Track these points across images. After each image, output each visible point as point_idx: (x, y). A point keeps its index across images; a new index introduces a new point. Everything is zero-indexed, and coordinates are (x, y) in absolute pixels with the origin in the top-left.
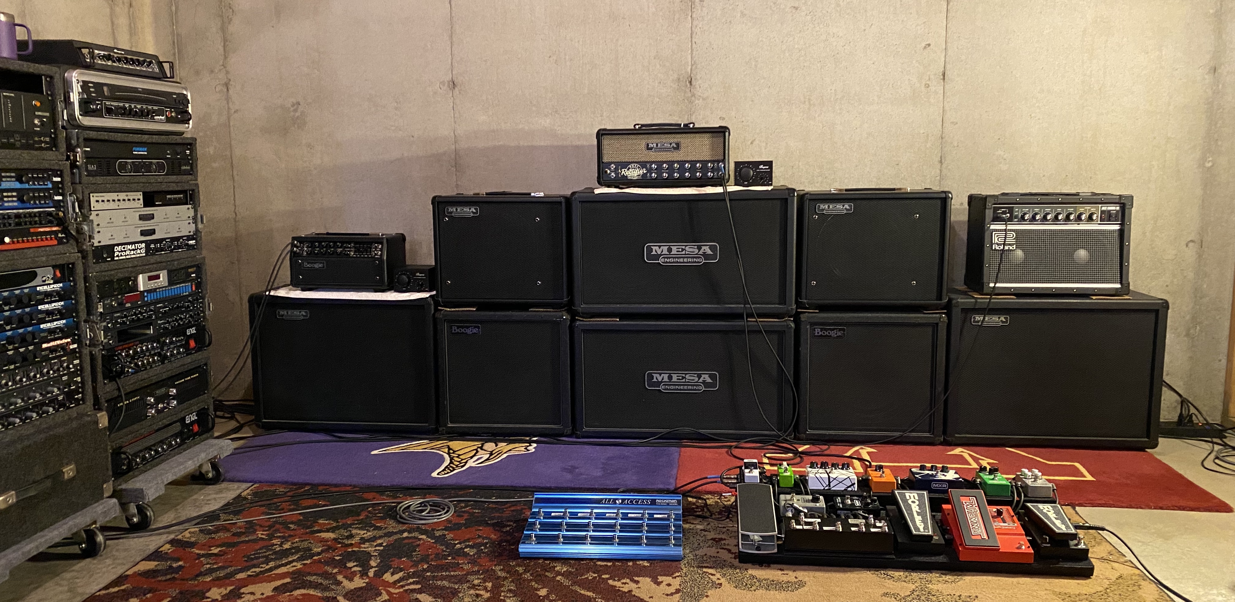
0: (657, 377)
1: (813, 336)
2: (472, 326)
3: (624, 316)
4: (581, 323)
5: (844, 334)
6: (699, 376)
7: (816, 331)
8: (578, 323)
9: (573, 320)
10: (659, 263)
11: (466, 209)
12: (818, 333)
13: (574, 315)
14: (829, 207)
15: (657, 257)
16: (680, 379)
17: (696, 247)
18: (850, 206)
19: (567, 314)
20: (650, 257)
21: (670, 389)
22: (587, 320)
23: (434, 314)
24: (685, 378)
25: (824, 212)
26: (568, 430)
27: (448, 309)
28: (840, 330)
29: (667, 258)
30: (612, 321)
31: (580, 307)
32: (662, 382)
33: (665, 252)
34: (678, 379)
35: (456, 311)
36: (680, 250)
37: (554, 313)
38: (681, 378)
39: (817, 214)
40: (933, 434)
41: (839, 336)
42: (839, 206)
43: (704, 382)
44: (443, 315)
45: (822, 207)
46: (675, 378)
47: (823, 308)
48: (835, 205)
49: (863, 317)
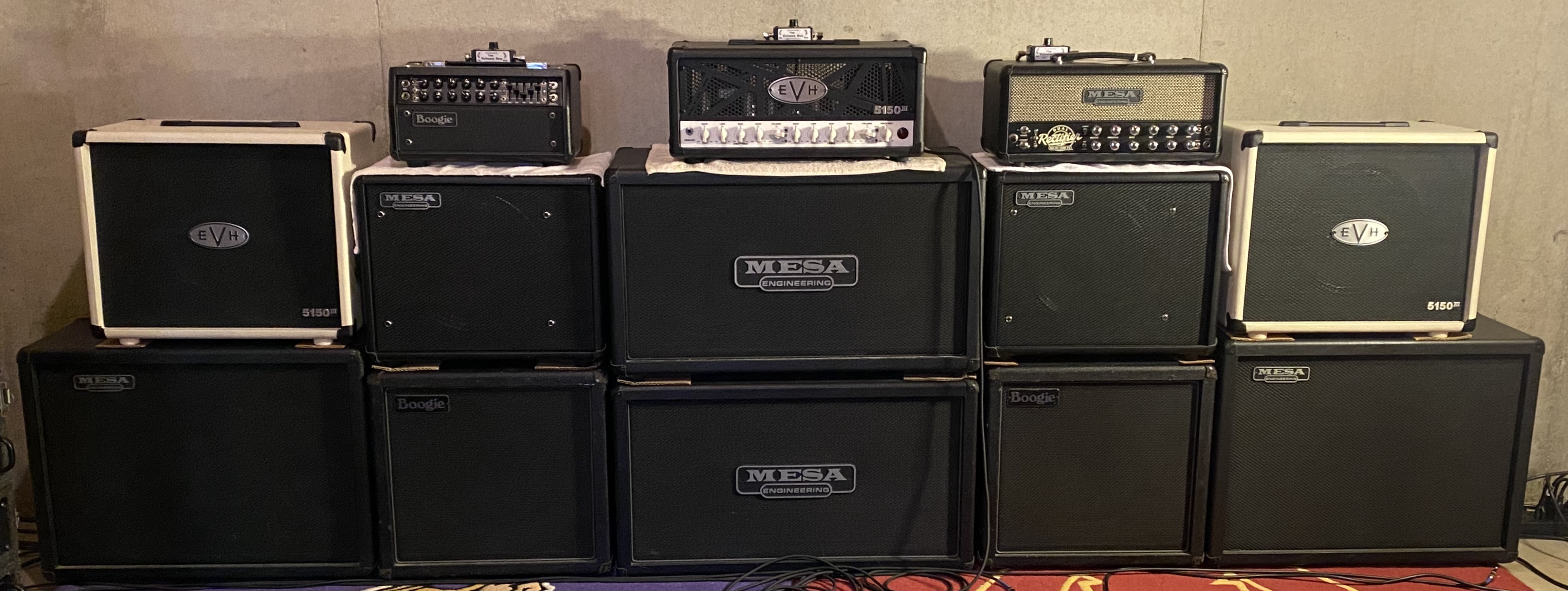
0: (755, 475)
1: (1010, 404)
2: (433, 398)
3: (698, 377)
4: (628, 389)
5: (1056, 399)
6: (825, 472)
7: (1013, 396)
8: (621, 389)
9: (612, 384)
10: (759, 288)
11: (419, 197)
12: (1016, 398)
13: (612, 375)
14: (1036, 195)
15: (757, 278)
16: (793, 477)
17: (821, 262)
18: (1069, 194)
19: (601, 377)
20: (744, 279)
21: (777, 494)
22: (637, 383)
23: (364, 379)
24: (802, 474)
25: (1029, 204)
26: (606, 566)
27: (390, 369)
28: (1051, 393)
29: (773, 280)
30: (680, 385)
31: (624, 363)
32: (763, 483)
33: (770, 270)
34: (789, 477)
35: (404, 372)
36: (795, 267)
37: (580, 374)
38: (794, 475)
39: (1017, 207)
40: (1189, 551)
41: (1049, 403)
42: (1052, 195)
43: (833, 481)
44: (382, 380)
45: (1025, 195)
46: (785, 475)
47: (1023, 358)
48: (1045, 191)
49: (1086, 373)
